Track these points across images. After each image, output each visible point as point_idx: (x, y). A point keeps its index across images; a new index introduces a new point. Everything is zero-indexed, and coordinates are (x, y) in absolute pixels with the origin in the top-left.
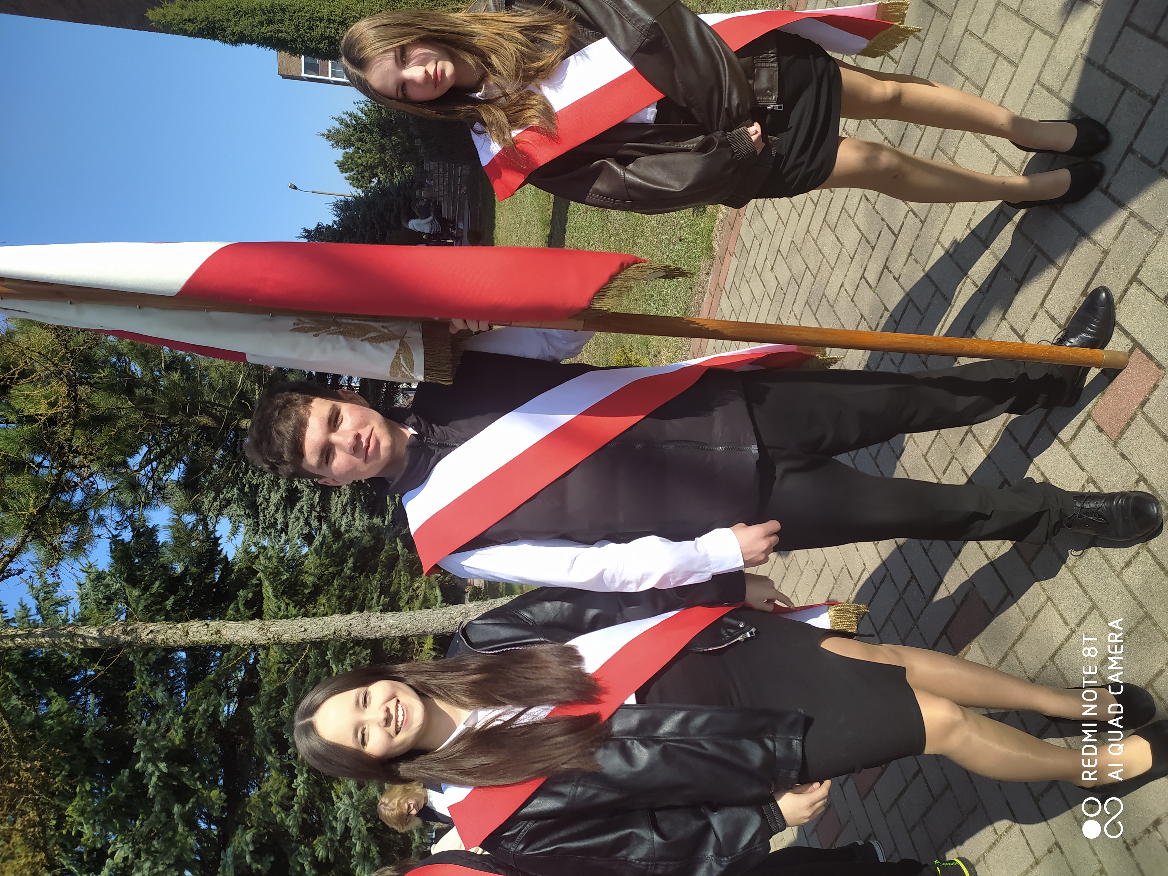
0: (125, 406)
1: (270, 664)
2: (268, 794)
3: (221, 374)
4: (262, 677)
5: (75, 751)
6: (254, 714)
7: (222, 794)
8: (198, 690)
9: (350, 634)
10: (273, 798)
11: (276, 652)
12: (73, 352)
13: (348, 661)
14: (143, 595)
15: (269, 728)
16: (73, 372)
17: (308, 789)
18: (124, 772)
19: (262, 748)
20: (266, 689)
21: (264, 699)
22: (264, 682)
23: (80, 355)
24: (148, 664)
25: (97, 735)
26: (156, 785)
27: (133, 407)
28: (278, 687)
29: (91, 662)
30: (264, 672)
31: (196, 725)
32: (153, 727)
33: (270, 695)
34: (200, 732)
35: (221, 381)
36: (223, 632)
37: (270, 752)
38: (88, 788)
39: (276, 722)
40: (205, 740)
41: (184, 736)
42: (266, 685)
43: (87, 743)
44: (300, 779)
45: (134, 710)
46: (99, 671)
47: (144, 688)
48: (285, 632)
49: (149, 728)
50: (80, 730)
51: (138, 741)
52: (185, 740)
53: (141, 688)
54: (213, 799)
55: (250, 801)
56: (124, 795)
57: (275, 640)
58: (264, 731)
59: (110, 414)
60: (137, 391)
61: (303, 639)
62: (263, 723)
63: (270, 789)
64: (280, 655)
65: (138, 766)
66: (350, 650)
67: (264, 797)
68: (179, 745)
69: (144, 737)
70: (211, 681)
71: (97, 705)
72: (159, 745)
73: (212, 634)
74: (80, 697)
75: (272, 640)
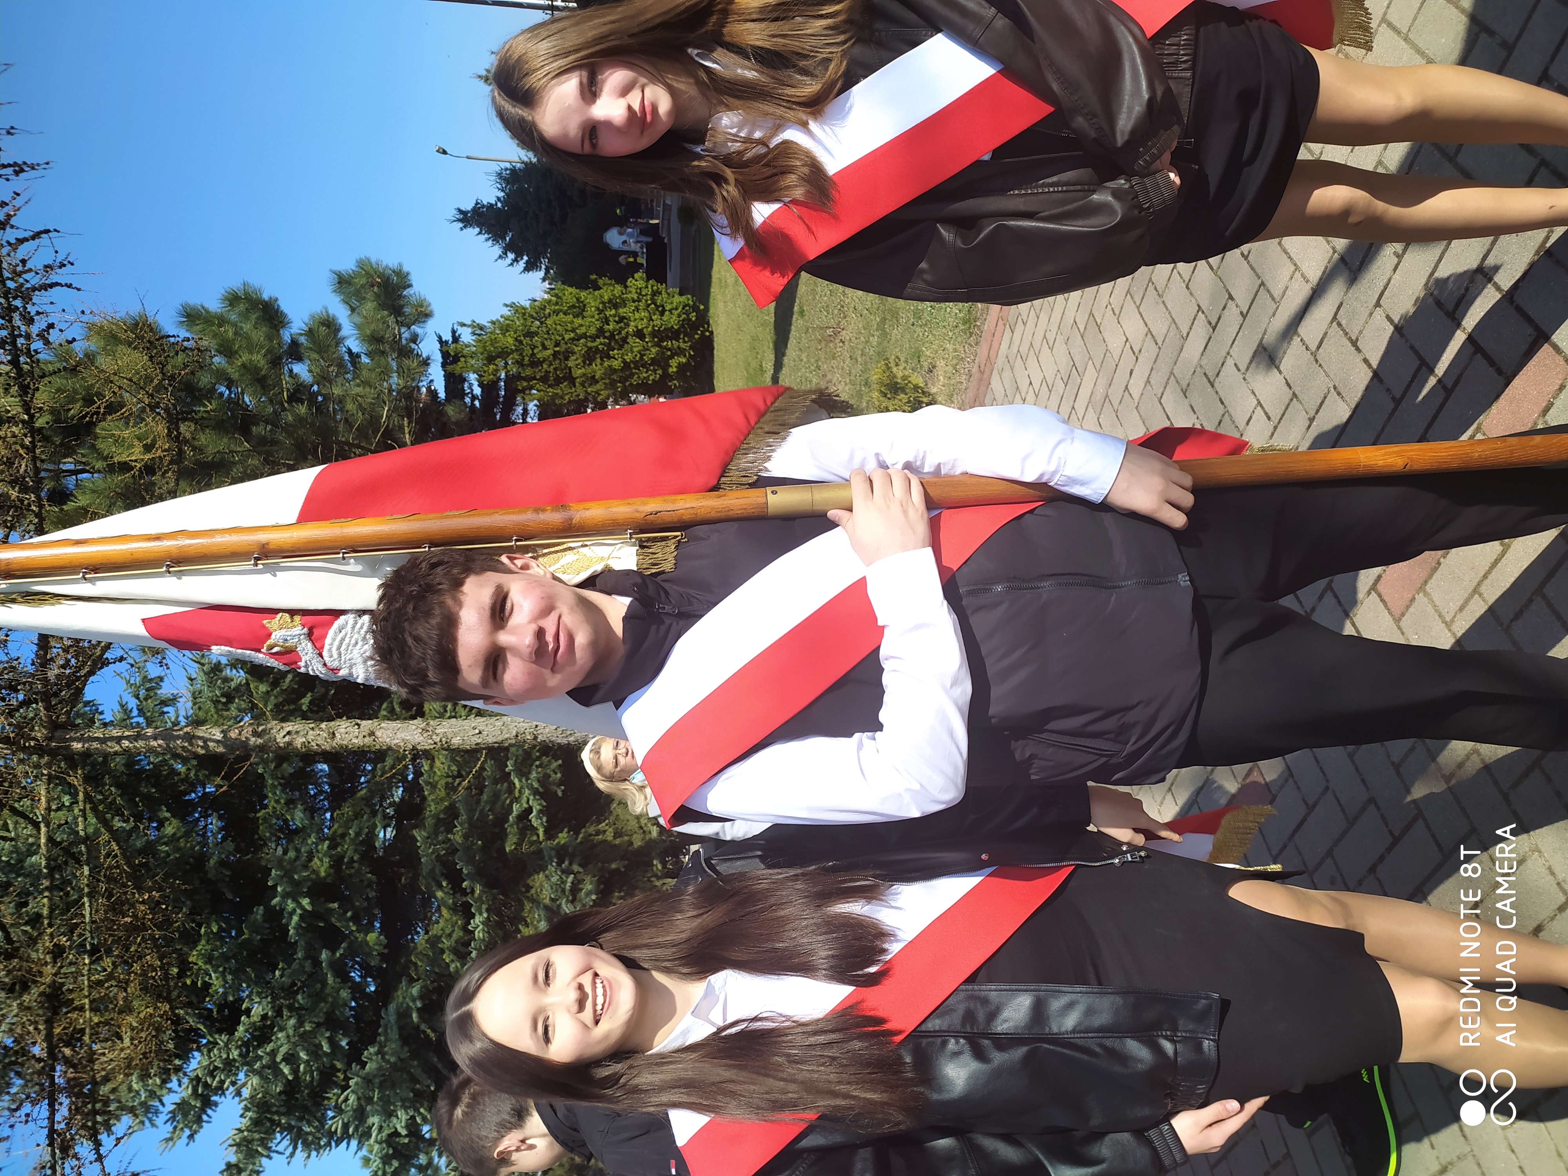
0: (239, 449)
1: (436, 778)
2: (438, 938)
3: (360, 405)
4: (426, 793)
5: (197, 883)
6: (419, 838)
7: (382, 937)
8: (347, 809)
9: (535, 738)
10: (446, 943)
11: (443, 763)
12: (172, 378)
13: (534, 775)
14: (272, 690)
15: (438, 856)
16: (173, 404)
17: (488, 932)
18: (258, 910)
19: (430, 881)
20: (433, 808)
21: (429, 822)
22: (430, 799)
23: (180, 382)
24: (283, 778)
25: (222, 863)
26: (298, 927)
27: (250, 450)
28: (446, 807)
29: (210, 775)
30: (429, 788)
31: (346, 852)
32: (292, 854)
33: (436, 816)
34: (352, 860)
35: (360, 414)
36: (378, 733)
37: (440, 887)
38: (215, 930)
39: (446, 849)
40: (358, 871)
41: (331, 866)
42: (432, 804)
43: (211, 875)
44: (478, 919)
45: (268, 834)
46: (222, 787)
47: (278, 807)
48: (455, 735)
49: (286, 857)
50: (202, 859)
51: (273, 871)
52: (332, 871)
53: (274, 808)
54: (371, 944)
55: (415, 948)
56: (259, 937)
57: (442, 745)
58: (431, 860)
59: (223, 459)
60: (254, 428)
61: (477, 744)
62: (431, 851)
63: (441, 932)
64: (449, 767)
65: (275, 901)
66: (536, 760)
67: (434, 942)
68: (325, 878)
69: (280, 866)
70: (363, 799)
71: (221, 829)
72: (300, 876)
73: (364, 737)
74: (198, 820)
75: (439, 744)
